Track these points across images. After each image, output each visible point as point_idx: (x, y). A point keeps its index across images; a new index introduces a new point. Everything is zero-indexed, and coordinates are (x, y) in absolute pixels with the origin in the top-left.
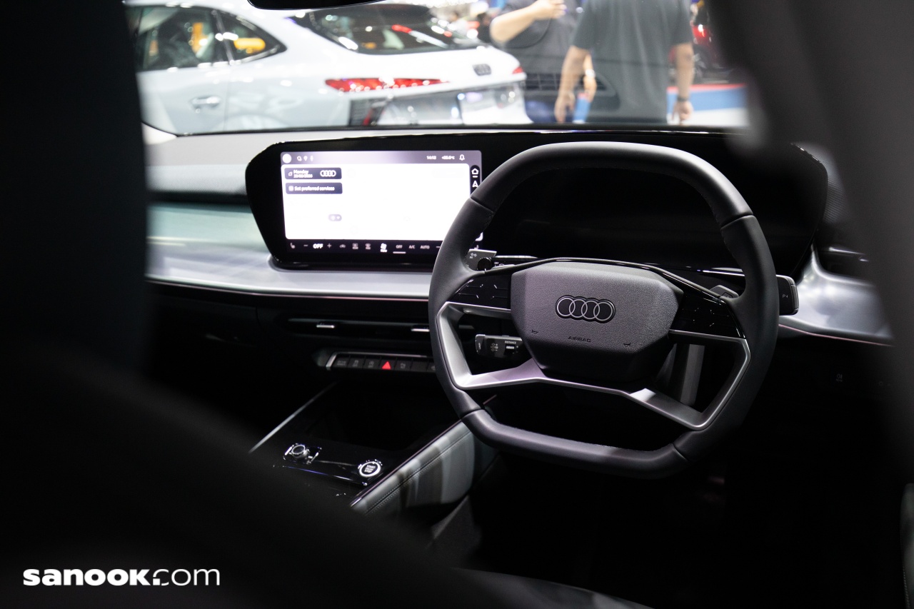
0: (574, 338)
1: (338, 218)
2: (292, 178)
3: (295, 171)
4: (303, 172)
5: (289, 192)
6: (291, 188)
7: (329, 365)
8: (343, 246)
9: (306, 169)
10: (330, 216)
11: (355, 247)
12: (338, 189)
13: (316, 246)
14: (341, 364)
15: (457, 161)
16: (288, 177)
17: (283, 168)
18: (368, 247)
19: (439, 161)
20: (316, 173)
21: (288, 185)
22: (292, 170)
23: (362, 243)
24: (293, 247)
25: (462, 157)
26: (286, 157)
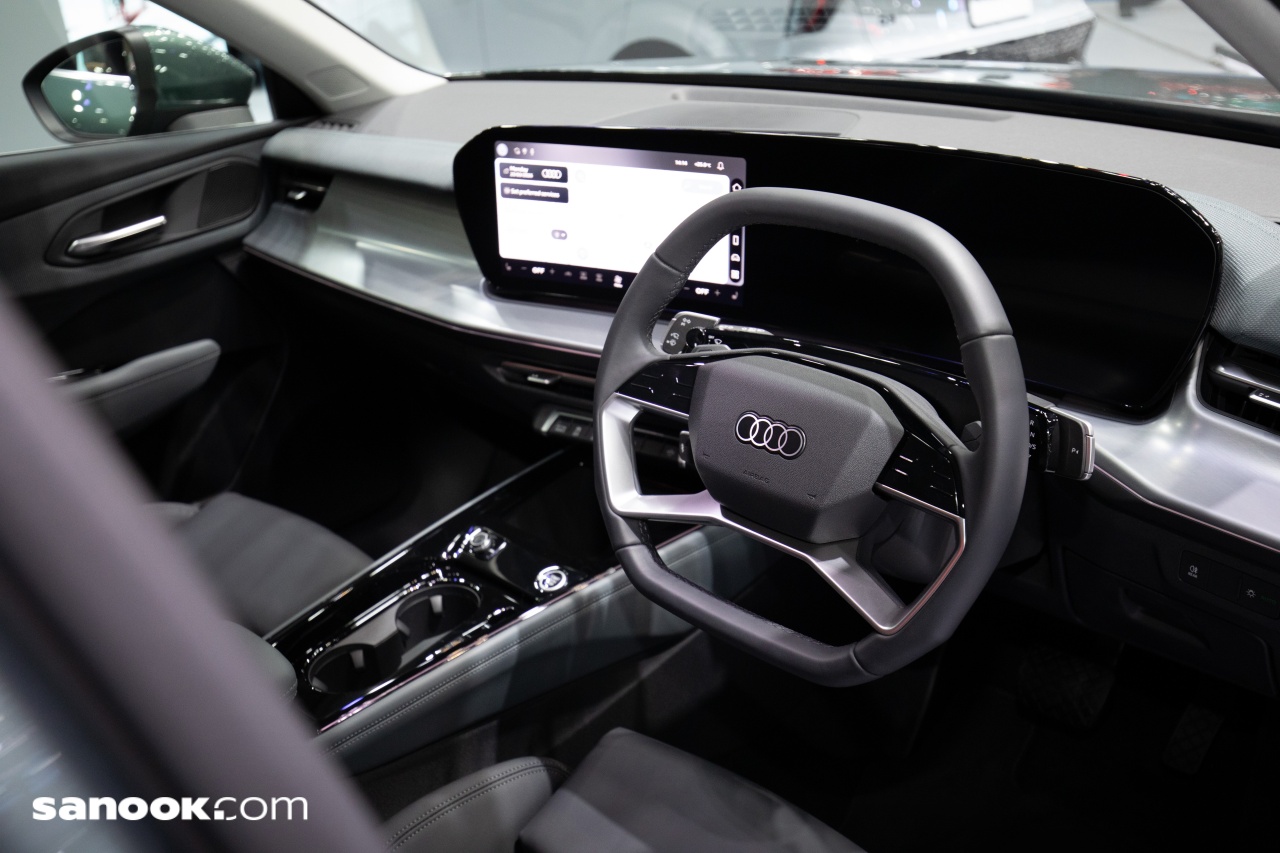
0: (751, 474)
1: (562, 235)
2: (507, 176)
3: (512, 168)
4: (522, 169)
5: (504, 195)
6: (507, 191)
7: (545, 428)
8: (568, 274)
9: (525, 166)
10: (554, 232)
11: (583, 276)
12: (564, 197)
13: (537, 270)
14: (561, 429)
15: (713, 170)
16: (503, 176)
17: (498, 162)
18: (599, 278)
19: (691, 168)
20: (536, 172)
21: (504, 186)
22: (508, 165)
23: (592, 272)
24: (509, 268)
25: (721, 166)
26: (502, 148)
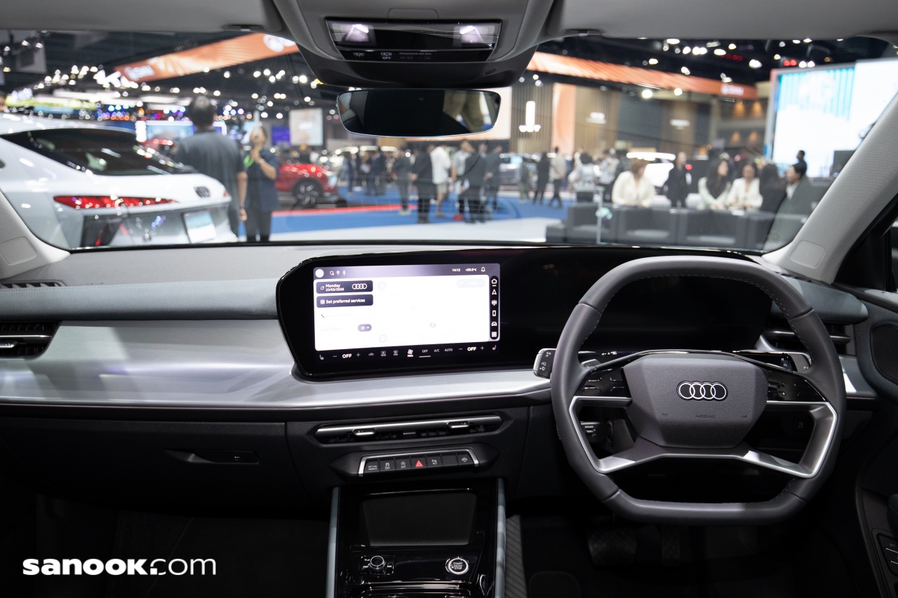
0: (701, 416)
1: (368, 328)
2: (324, 292)
3: (327, 286)
4: (335, 286)
5: (320, 306)
6: (323, 302)
7: (361, 471)
8: (371, 354)
9: (337, 283)
10: (360, 326)
11: (383, 354)
12: (369, 301)
13: (345, 356)
14: (373, 468)
15: (479, 273)
16: (319, 291)
17: (315, 282)
18: (396, 353)
19: (463, 273)
20: (348, 287)
21: (319, 299)
22: (324, 284)
23: (389, 350)
24: (322, 358)
25: (483, 270)
26: (319, 272)
